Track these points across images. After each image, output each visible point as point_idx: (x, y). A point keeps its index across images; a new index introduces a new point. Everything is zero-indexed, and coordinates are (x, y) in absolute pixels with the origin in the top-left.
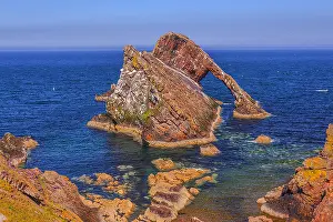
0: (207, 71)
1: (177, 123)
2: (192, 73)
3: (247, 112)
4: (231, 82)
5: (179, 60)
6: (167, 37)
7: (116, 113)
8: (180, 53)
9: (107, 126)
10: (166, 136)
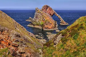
0: (54, 14)
1: (50, 25)
2: (50, 14)
3: (64, 23)
4: (59, 16)
5: (47, 11)
6: (45, 6)
7: (34, 23)
8: (48, 10)
9: (32, 26)
10: (47, 28)
